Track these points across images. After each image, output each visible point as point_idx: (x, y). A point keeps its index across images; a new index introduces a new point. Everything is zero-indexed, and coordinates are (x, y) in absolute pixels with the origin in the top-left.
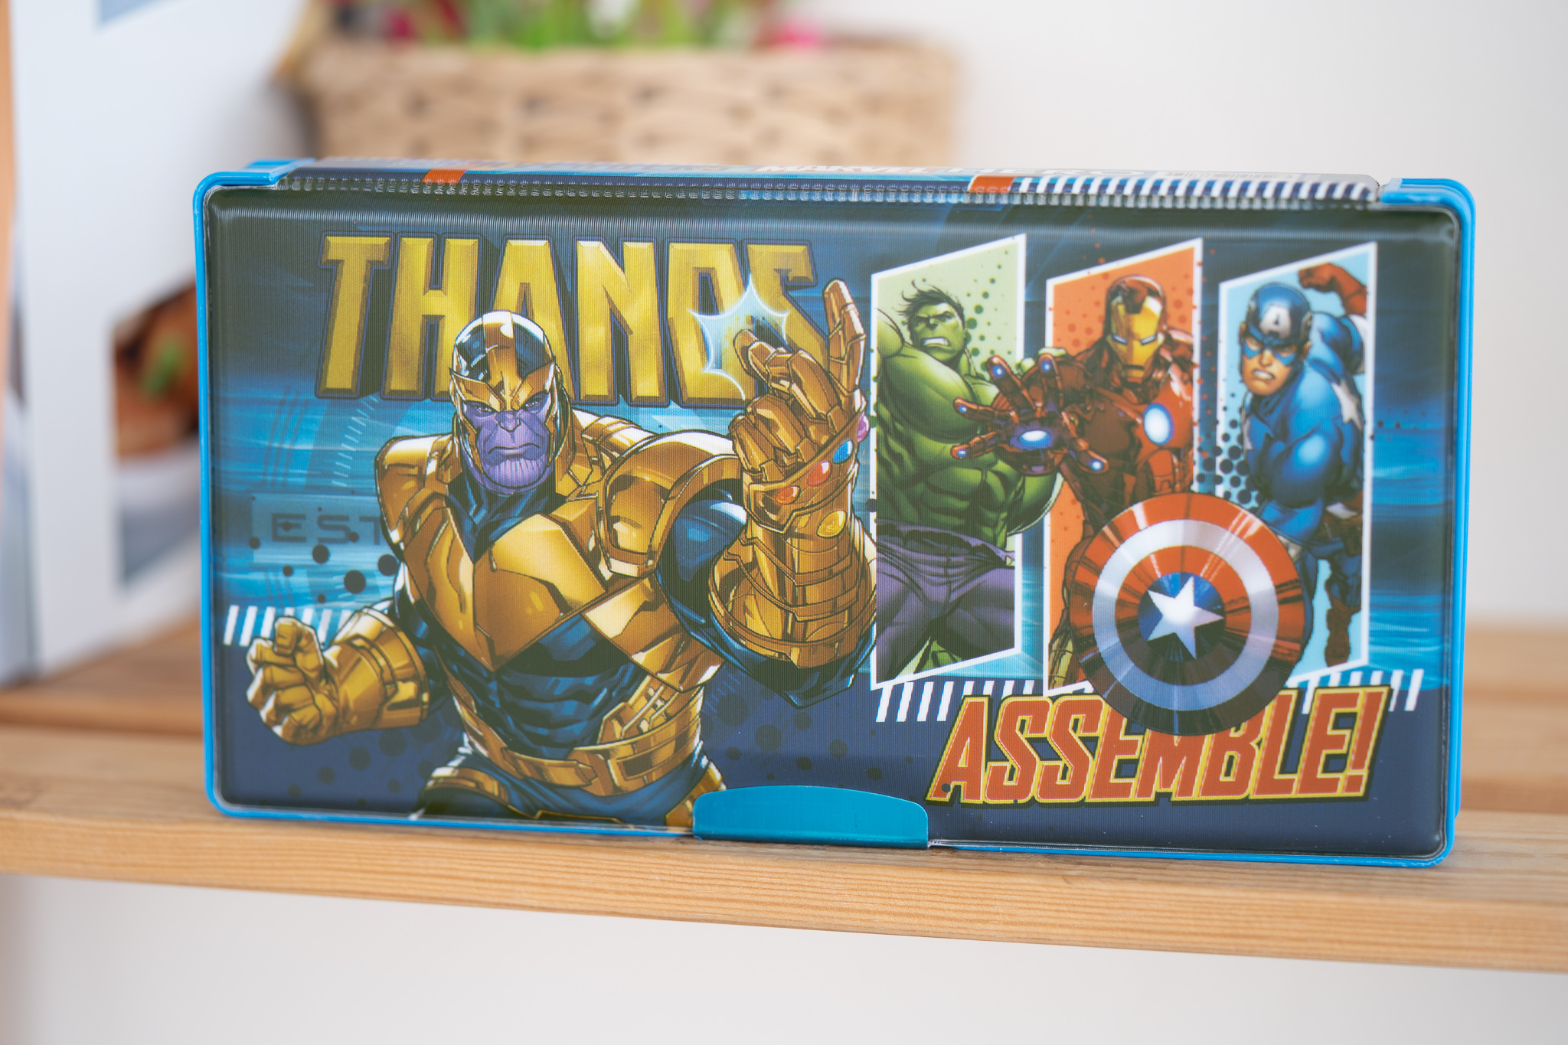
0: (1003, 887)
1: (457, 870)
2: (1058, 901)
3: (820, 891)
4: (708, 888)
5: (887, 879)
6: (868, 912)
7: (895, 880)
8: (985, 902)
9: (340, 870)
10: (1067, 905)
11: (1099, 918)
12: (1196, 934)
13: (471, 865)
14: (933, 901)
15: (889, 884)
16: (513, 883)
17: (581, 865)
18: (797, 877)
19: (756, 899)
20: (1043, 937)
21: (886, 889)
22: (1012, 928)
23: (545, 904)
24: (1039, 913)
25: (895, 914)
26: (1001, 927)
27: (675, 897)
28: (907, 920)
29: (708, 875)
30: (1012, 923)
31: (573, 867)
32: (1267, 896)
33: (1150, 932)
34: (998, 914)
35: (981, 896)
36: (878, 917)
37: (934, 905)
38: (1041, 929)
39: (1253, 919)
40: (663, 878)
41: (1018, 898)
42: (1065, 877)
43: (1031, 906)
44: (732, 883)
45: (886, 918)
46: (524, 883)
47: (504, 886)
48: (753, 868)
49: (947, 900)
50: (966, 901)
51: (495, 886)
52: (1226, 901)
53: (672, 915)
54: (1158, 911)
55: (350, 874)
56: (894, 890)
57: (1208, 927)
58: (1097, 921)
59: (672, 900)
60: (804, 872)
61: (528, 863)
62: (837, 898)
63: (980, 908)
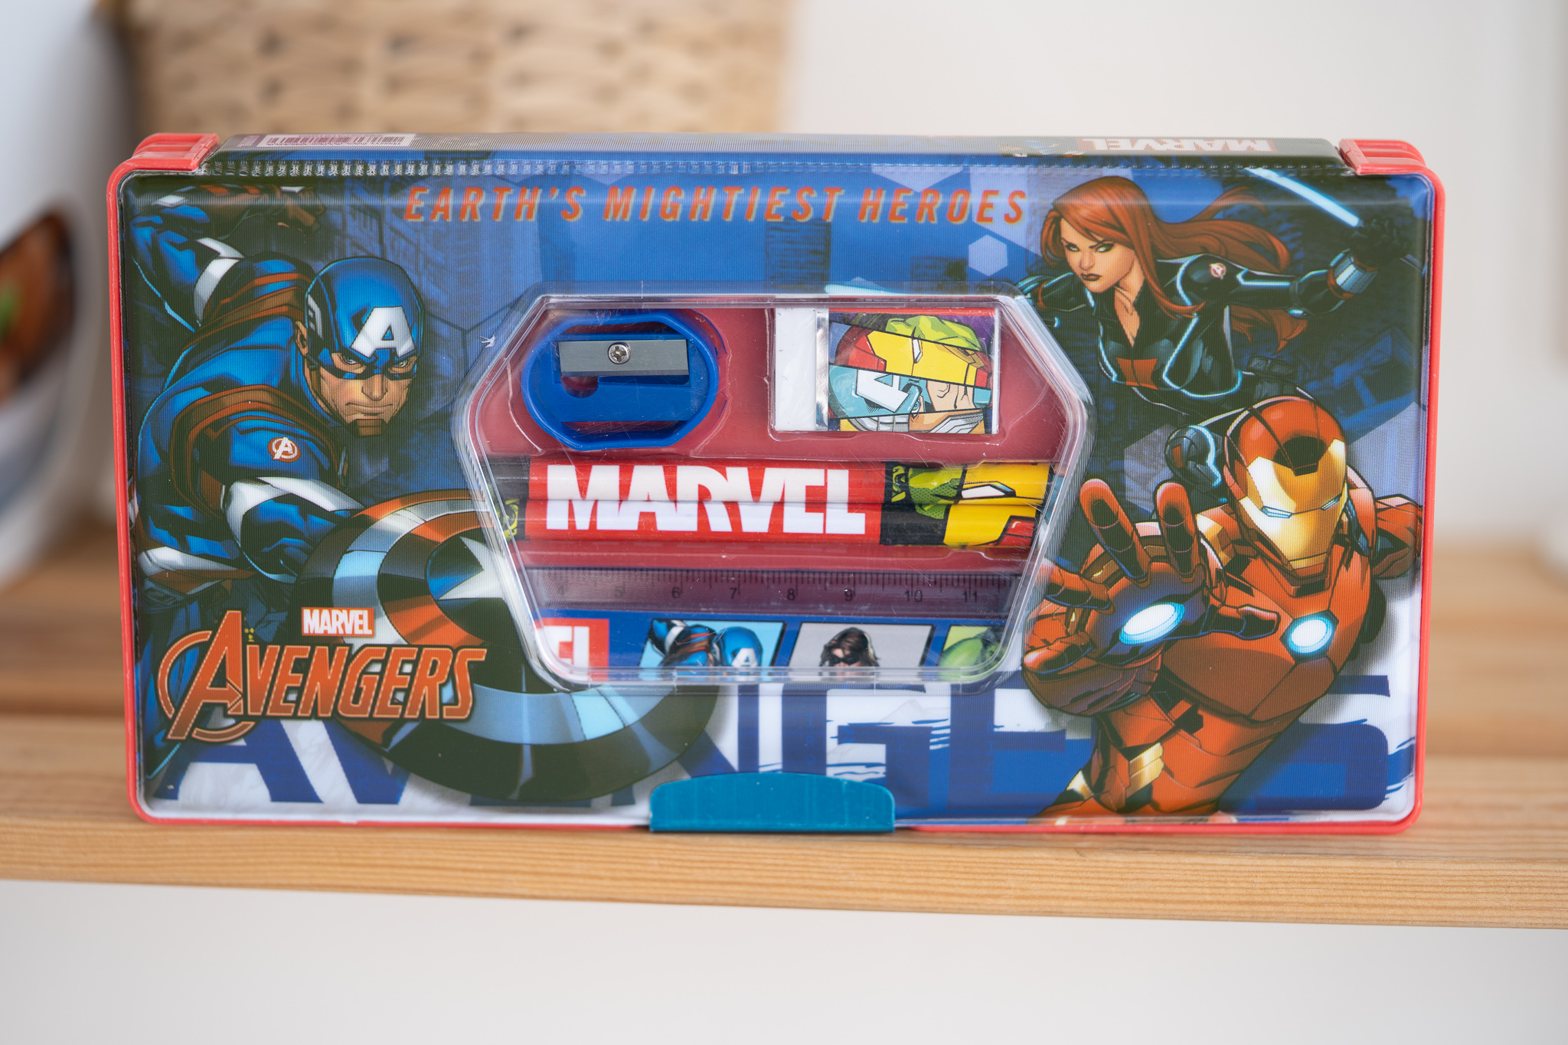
0: (1015, 862)
1: (443, 860)
2: (1071, 874)
3: (826, 871)
4: (709, 872)
5: (896, 857)
6: (875, 890)
7: (904, 858)
8: (997, 877)
9: (318, 864)
10: (1081, 878)
11: (1113, 889)
12: (1211, 902)
13: (459, 855)
14: (943, 878)
15: (898, 862)
16: (503, 872)
17: (576, 851)
18: (802, 857)
19: (760, 881)
20: (1055, 910)
21: (894, 867)
22: (1023, 902)
23: (537, 893)
24: (1052, 886)
25: (903, 892)
26: (1012, 902)
27: (674, 881)
28: (916, 897)
29: (708, 859)
30: (1023, 897)
31: (567, 854)
32: (1283, 862)
33: (1164, 902)
34: (1009, 888)
35: (992, 871)
36: (885, 896)
37: (944, 881)
38: (1053, 903)
39: (1269, 886)
40: (662, 862)
41: (1031, 872)
42: (1077, 850)
43: (1043, 879)
44: (734, 866)
45: (894, 896)
46: (515, 872)
47: (493, 876)
48: (756, 850)
49: (957, 876)
50: (976, 877)
51: (484, 875)
52: (1243, 869)
53: (671, 899)
54: (1172, 880)
55: (330, 868)
56: (903, 867)
57: (1223, 895)
58: (1111, 892)
59: (672, 885)
60: (809, 852)
61: (519, 851)
62: (844, 877)
63: (991, 884)
